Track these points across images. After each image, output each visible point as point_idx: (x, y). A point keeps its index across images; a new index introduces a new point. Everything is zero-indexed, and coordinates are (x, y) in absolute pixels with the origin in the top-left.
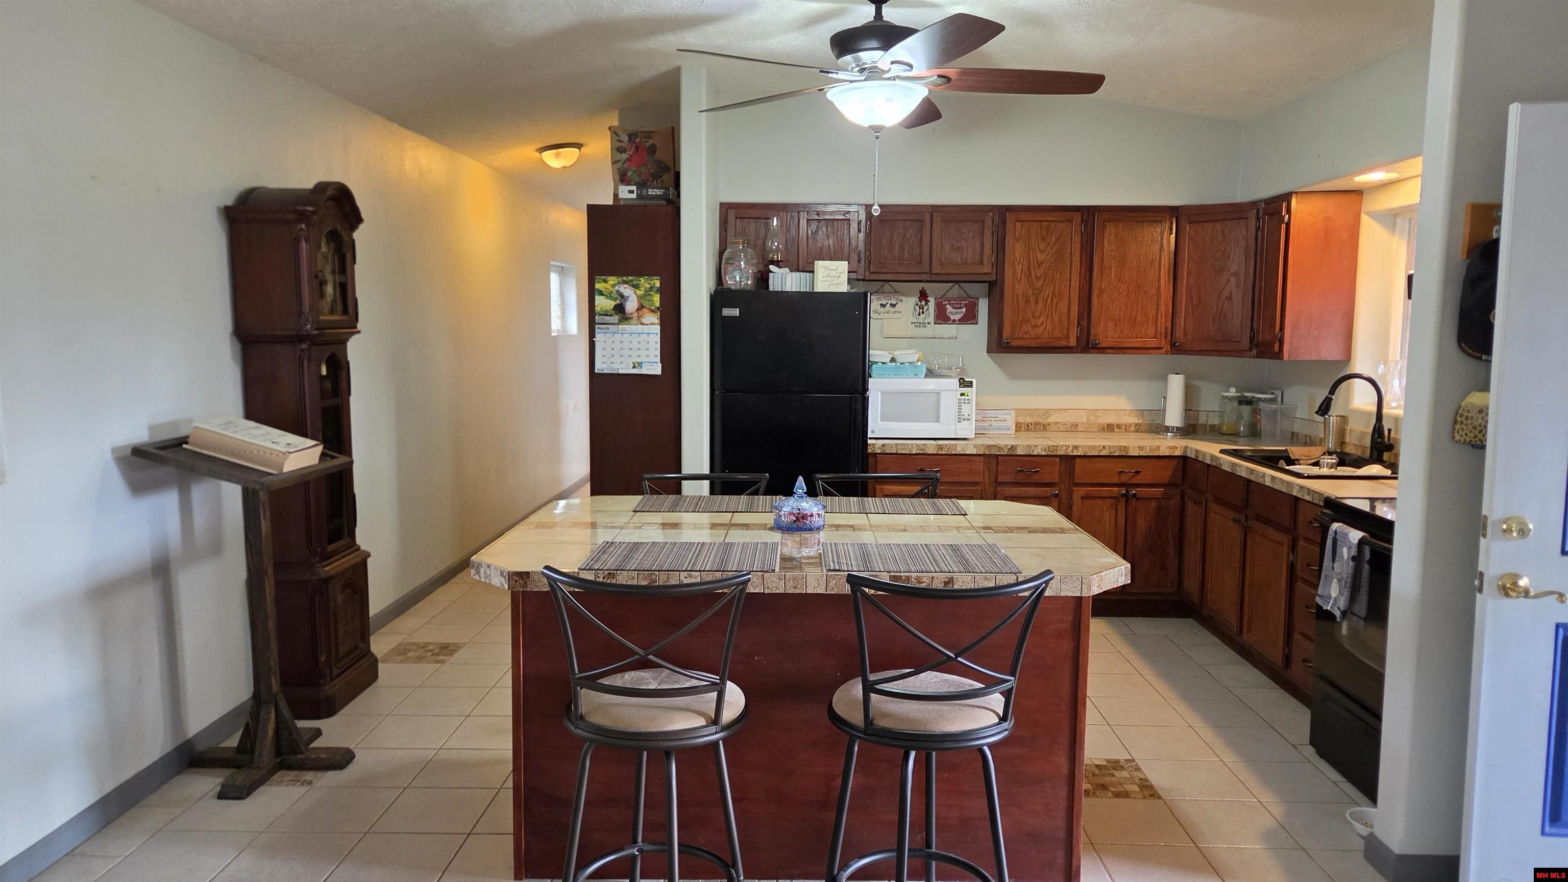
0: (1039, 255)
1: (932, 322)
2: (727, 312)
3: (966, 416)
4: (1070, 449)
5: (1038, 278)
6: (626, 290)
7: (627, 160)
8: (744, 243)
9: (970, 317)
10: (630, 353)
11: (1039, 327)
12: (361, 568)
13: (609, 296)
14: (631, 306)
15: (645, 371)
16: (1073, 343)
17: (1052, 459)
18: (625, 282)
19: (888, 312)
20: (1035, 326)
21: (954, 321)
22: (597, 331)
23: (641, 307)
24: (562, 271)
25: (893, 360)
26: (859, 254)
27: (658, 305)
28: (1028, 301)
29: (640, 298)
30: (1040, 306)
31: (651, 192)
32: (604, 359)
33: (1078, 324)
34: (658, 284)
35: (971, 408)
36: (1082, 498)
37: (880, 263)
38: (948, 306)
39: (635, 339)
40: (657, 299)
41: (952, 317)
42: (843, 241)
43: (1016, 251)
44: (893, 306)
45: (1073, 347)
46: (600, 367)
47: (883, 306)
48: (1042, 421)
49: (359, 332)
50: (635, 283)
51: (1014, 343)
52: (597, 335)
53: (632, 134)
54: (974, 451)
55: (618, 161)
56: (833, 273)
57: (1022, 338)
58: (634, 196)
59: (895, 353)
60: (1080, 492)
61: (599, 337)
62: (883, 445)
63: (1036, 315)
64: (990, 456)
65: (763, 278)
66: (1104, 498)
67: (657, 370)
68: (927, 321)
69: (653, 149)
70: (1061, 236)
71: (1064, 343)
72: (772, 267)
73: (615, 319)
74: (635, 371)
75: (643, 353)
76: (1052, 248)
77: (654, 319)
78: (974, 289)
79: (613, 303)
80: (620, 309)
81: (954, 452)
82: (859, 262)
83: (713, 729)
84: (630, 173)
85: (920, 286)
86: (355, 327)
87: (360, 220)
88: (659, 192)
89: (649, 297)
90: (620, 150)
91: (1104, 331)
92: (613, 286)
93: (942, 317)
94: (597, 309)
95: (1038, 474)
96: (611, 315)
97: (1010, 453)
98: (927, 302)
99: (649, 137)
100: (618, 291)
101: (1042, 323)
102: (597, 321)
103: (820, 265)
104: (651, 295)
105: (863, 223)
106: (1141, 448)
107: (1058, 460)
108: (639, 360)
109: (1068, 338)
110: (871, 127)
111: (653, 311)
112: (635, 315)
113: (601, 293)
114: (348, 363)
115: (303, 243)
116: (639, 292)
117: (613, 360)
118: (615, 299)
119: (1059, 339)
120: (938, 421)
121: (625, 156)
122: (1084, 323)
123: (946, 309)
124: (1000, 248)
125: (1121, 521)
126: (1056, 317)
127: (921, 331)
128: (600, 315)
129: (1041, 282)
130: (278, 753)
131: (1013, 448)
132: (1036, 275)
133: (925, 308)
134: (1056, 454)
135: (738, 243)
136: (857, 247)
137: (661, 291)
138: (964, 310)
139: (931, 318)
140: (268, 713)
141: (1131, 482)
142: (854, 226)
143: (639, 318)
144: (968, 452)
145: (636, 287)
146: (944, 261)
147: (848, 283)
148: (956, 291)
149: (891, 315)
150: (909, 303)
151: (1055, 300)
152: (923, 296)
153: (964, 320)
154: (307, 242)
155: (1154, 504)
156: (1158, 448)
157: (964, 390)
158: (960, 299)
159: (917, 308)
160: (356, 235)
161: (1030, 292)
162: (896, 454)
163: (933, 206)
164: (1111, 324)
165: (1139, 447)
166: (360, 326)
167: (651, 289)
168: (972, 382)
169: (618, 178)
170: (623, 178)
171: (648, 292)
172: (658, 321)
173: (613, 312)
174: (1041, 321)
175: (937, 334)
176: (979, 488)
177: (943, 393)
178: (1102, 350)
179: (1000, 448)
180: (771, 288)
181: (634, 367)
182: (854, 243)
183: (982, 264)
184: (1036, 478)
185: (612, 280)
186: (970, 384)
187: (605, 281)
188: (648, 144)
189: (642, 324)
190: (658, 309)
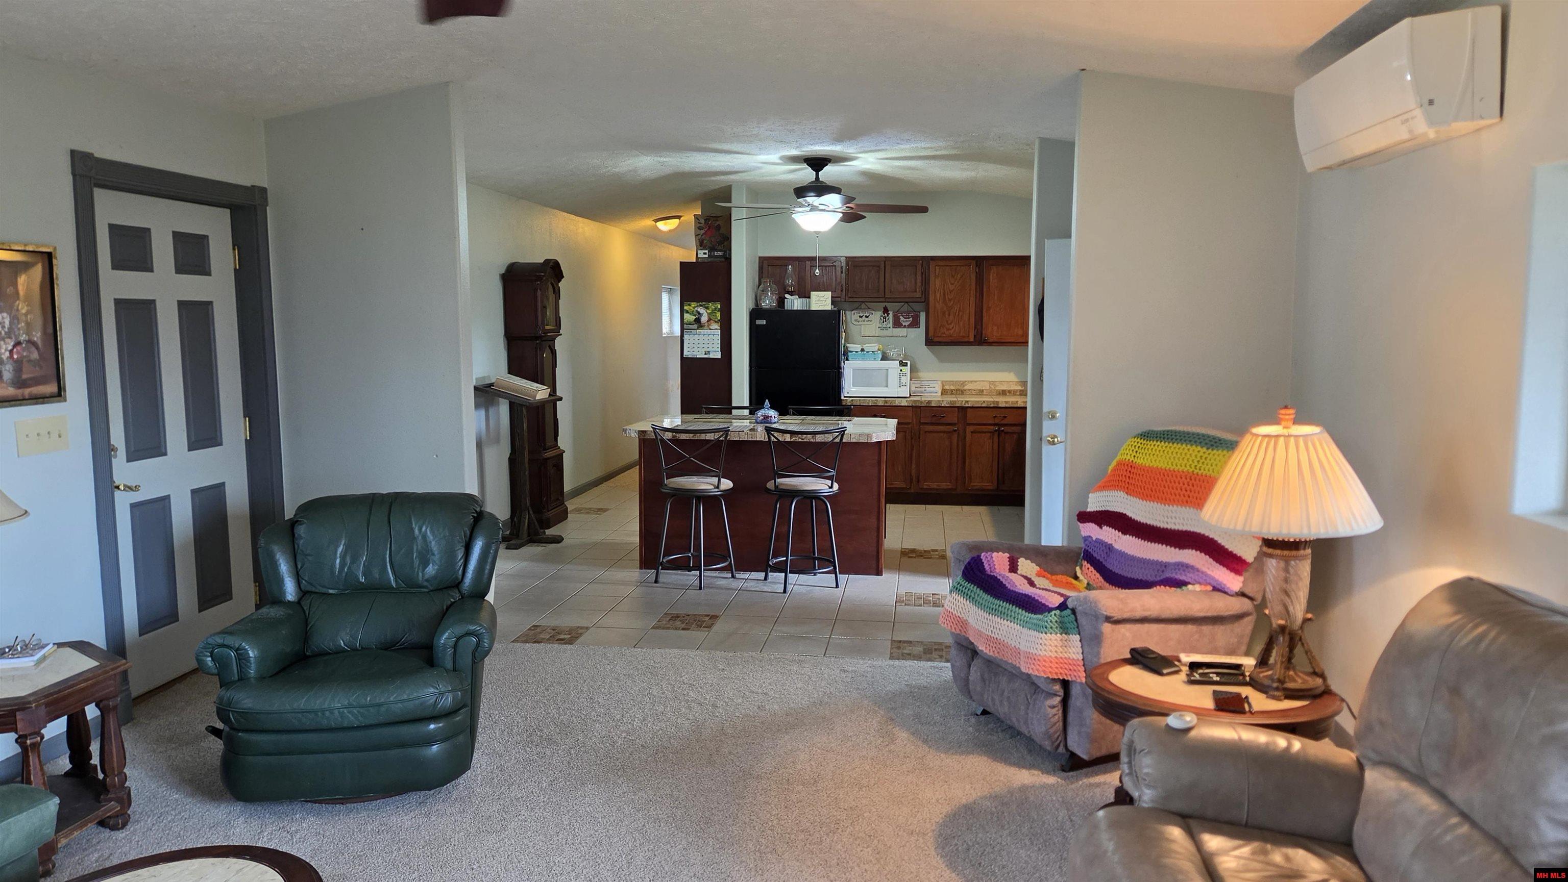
0: (950, 286)
1: (891, 327)
2: (759, 322)
3: (904, 384)
4: (964, 403)
5: (950, 300)
6: (702, 310)
7: (704, 233)
8: (770, 281)
9: (915, 324)
10: (704, 346)
11: (951, 330)
12: (560, 456)
13: (692, 314)
14: (704, 319)
15: (711, 356)
16: (972, 339)
17: (953, 409)
18: (701, 306)
19: (864, 321)
20: (948, 329)
21: (905, 326)
22: (685, 333)
23: (709, 320)
24: (670, 291)
25: (862, 350)
26: (842, 286)
27: (719, 318)
28: (944, 313)
29: (708, 314)
30: (951, 317)
31: (716, 254)
32: (689, 349)
33: (975, 328)
34: (719, 307)
35: (907, 379)
36: (972, 432)
37: (854, 291)
38: (901, 317)
39: (706, 338)
40: (718, 314)
41: (904, 324)
42: (831, 279)
43: (936, 283)
44: (867, 317)
45: (972, 342)
46: (686, 353)
47: (861, 317)
48: (960, 388)
49: (561, 335)
50: (706, 306)
51: (936, 339)
52: (685, 336)
53: (707, 219)
54: (906, 404)
55: (699, 235)
56: (822, 299)
57: (940, 337)
58: (707, 256)
59: (865, 346)
60: (970, 429)
61: (686, 337)
62: (852, 400)
63: (949, 322)
64: (916, 407)
65: (781, 301)
66: (985, 432)
67: (718, 355)
68: (888, 326)
69: (719, 227)
70: (964, 274)
71: (966, 340)
72: (787, 296)
73: (695, 326)
74: (706, 356)
75: (711, 346)
76: (958, 282)
77: (716, 326)
78: (916, 306)
79: (694, 317)
80: (698, 321)
81: (894, 405)
82: (842, 291)
83: (716, 490)
84: (705, 242)
85: (884, 305)
86: (559, 332)
87: (563, 277)
88: (720, 253)
89: (714, 314)
90: (700, 228)
91: (991, 332)
92: (694, 308)
93: (897, 324)
94: (685, 321)
95: (945, 418)
96: (693, 324)
97: (928, 405)
98: (888, 314)
99: (717, 220)
100: (697, 311)
101: (953, 328)
102: (685, 328)
103: (814, 294)
104: (715, 313)
105: (844, 268)
106: (1006, 402)
107: (956, 409)
108: (708, 350)
109: (969, 336)
110: (815, 232)
111: (716, 322)
112: (706, 324)
113: (687, 312)
114: (556, 350)
115: (539, 291)
116: (708, 311)
117: (693, 350)
118: (695, 315)
119: (964, 337)
120: (887, 386)
121: (702, 232)
122: (979, 327)
123: (900, 319)
124: (926, 282)
125: (996, 446)
126: (961, 324)
127: (885, 333)
128: (687, 324)
129: (952, 302)
130: (529, 535)
131: (929, 402)
132: (949, 298)
133: (887, 318)
134: (955, 405)
135: (767, 282)
136: (840, 282)
137: (720, 310)
138: (911, 319)
139: (891, 325)
140: (525, 515)
141: (1002, 422)
142: (839, 269)
143: (708, 326)
144: (902, 405)
145: (707, 308)
146: (892, 290)
147: (832, 304)
148: (906, 307)
149: (865, 323)
150: (877, 316)
151: (961, 313)
152: (886, 311)
153: (911, 326)
154: (540, 290)
155: (1015, 436)
156: (1017, 402)
157: (902, 368)
158: (909, 312)
159: (882, 318)
160: (560, 285)
161: (945, 309)
162: (860, 405)
163: (886, 257)
164: (995, 328)
165: (1005, 402)
166: (561, 332)
167: (715, 309)
168: (907, 363)
169: (698, 245)
170: (701, 245)
171: (714, 311)
172: (719, 328)
173: (694, 323)
174: (952, 326)
175: (894, 334)
176: (910, 426)
177: (889, 370)
178: (990, 344)
179: (921, 402)
180: (786, 309)
181: (706, 354)
182: (838, 280)
183: (916, 292)
184: (943, 421)
185: (694, 304)
186: (906, 365)
187: (690, 305)
188: (716, 225)
189: (710, 329)
190: (719, 320)
